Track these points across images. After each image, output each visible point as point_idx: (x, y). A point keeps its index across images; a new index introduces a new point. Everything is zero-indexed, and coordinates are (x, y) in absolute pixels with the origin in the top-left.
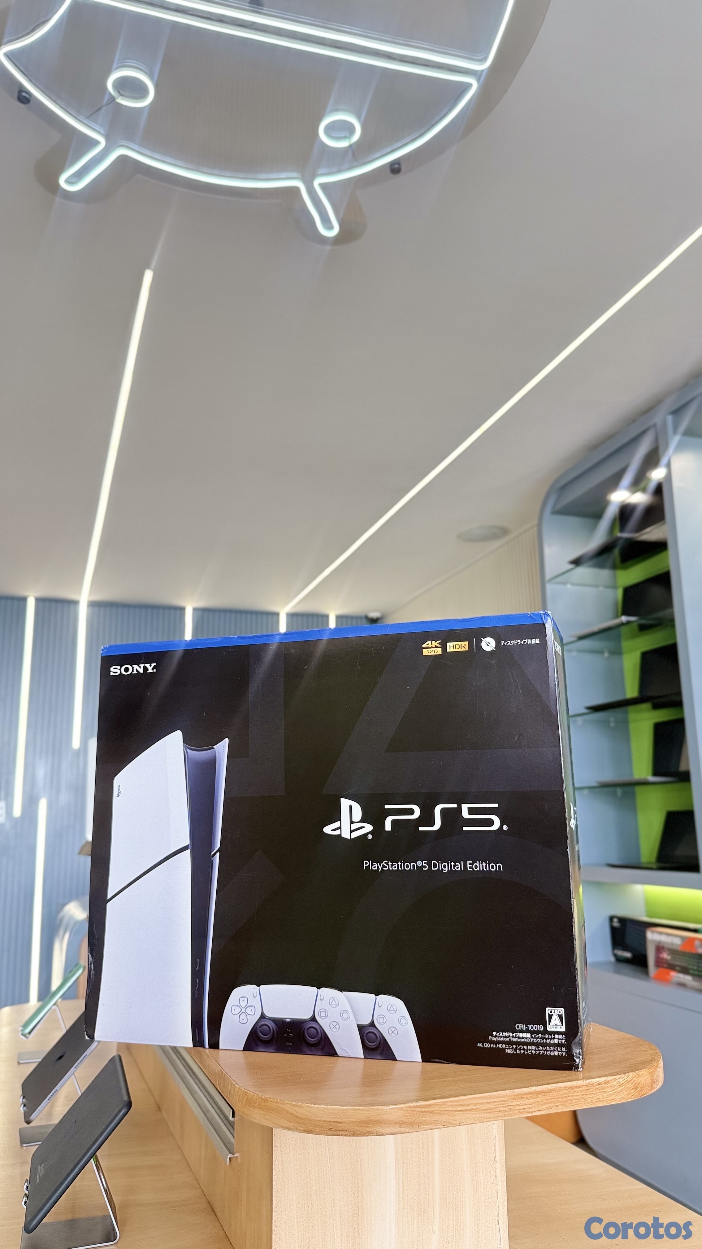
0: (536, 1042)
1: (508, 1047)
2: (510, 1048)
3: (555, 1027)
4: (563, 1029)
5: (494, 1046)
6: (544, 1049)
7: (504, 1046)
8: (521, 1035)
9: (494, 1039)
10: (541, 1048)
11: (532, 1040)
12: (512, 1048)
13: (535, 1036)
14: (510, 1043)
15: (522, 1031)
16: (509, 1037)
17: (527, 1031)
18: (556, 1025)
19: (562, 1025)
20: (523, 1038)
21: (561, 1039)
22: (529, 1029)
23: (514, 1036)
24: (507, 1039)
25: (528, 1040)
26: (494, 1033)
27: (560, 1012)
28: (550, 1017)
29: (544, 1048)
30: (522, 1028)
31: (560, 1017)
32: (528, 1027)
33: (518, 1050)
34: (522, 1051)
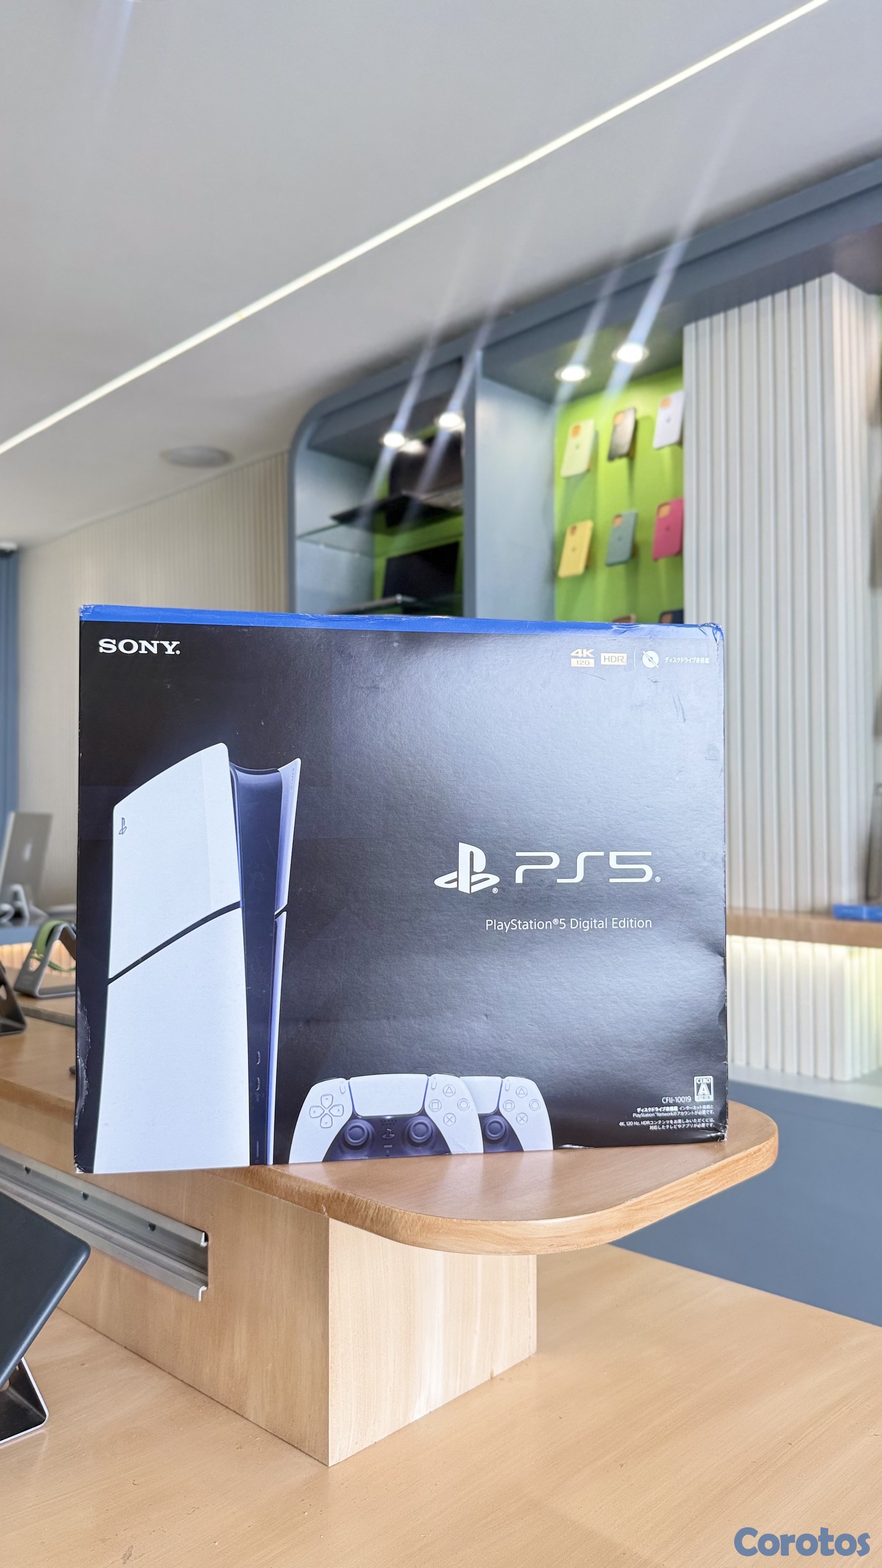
0: (683, 1115)
1: (653, 1123)
2: (655, 1124)
3: (704, 1097)
4: (712, 1098)
5: (637, 1123)
6: (691, 1122)
7: (648, 1122)
8: (668, 1109)
9: (638, 1116)
10: (687, 1121)
11: (679, 1113)
12: (657, 1125)
13: (682, 1108)
14: (656, 1119)
15: (669, 1105)
16: (654, 1112)
17: (674, 1104)
18: (704, 1095)
19: (711, 1094)
20: (670, 1112)
21: (708, 1110)
22: (676, 1102)
23: (661, 1110)
24: (653, 1115)
25: (675, 1114)
26: (639, 1110)
27: (708, 1080)
28: (699, 1086)
29: (691, 1120)
30: (668, 1102)
31: (709, 1085)
32: (675, 1099)
33: (663, 1126)
34: (668, 1126)
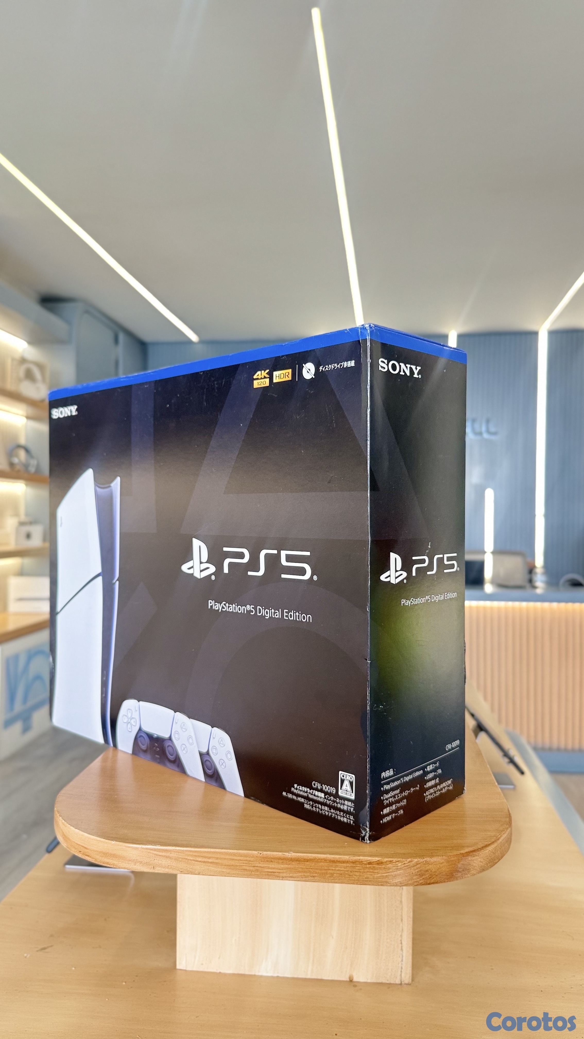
0: (328, 803)
1: (306, 802)
2: (308, 803)
3: (346, 793)
4: (353, 797)
5: (295, 797)
6: (335, 813)
7: (302, 800)
8: (317, 793)
9: (295, 791)
10: (332, 811)
11: (325, 800)
12: (310, 804)
13: (328, 797)
14: (307, 798)
15: (317, 789)
16: (307, 792)
17: (321, 791)
18: (347, 791)
19: (353, 793)
20: (318, 797)
21: (350, 806)
22: (323, 789)
23: (311, 792)
24: (305, 794)
25: (322, 800)
26: (296, 786)
27: (351, 779)
28: (343, 781)
29: (335, 811)
30: (317, 786)
31: (351, 783)
32: (322, 786)
33: (314, 807)
34: (318, 810)
